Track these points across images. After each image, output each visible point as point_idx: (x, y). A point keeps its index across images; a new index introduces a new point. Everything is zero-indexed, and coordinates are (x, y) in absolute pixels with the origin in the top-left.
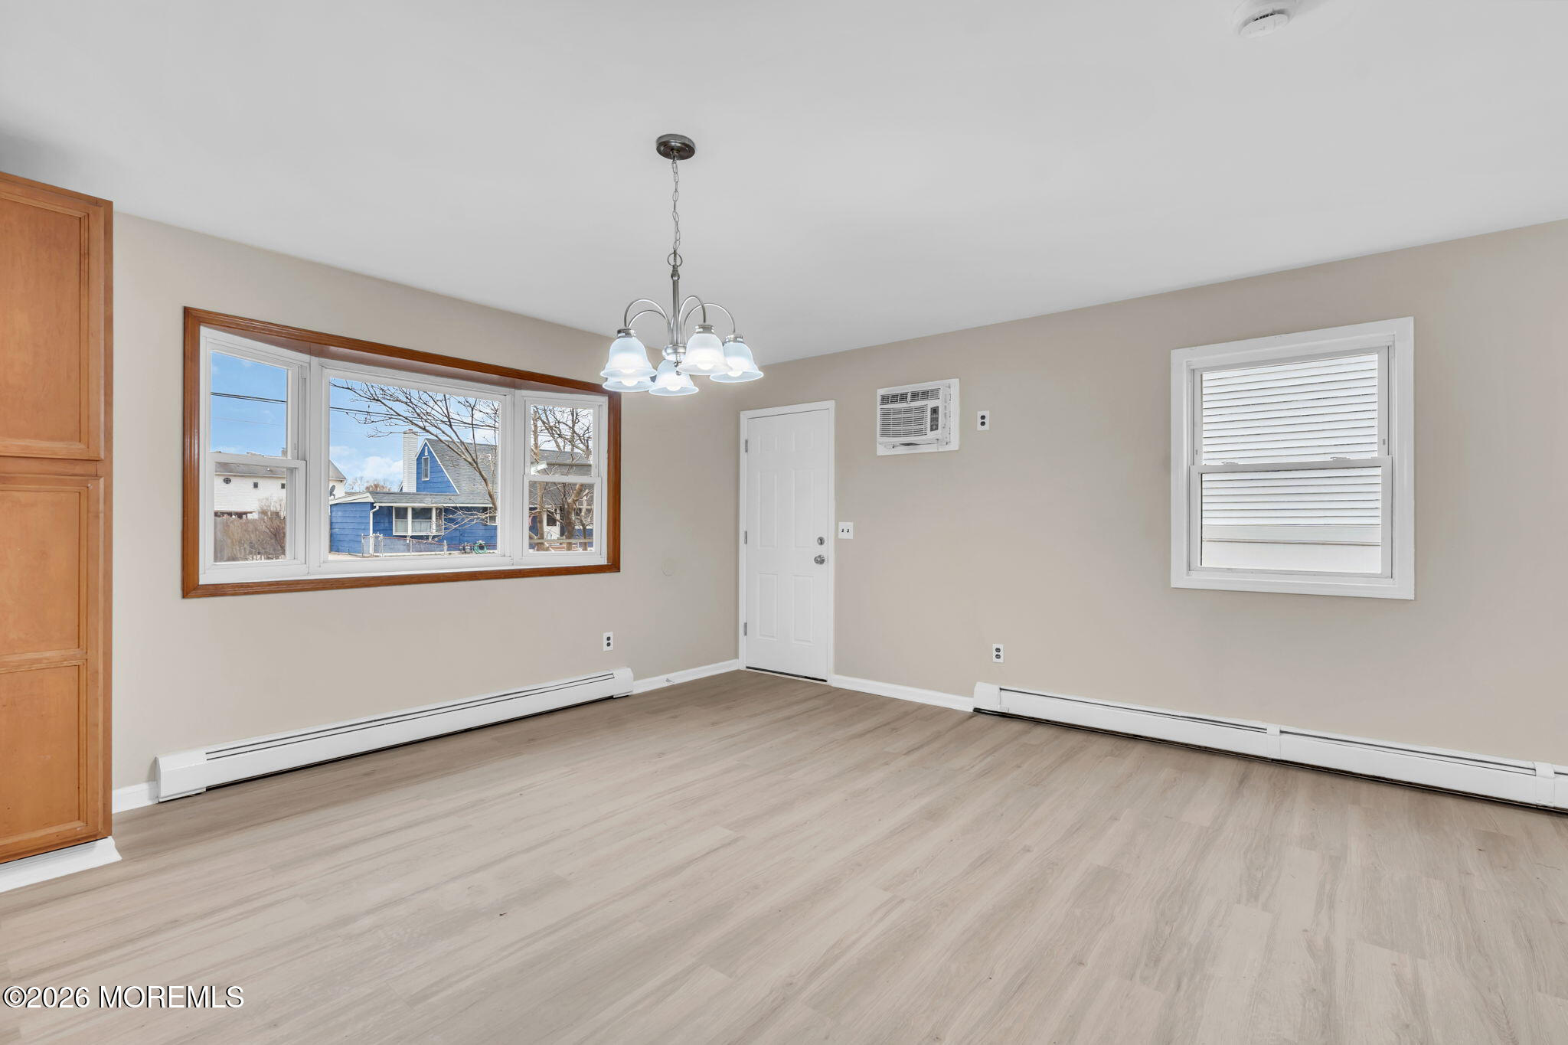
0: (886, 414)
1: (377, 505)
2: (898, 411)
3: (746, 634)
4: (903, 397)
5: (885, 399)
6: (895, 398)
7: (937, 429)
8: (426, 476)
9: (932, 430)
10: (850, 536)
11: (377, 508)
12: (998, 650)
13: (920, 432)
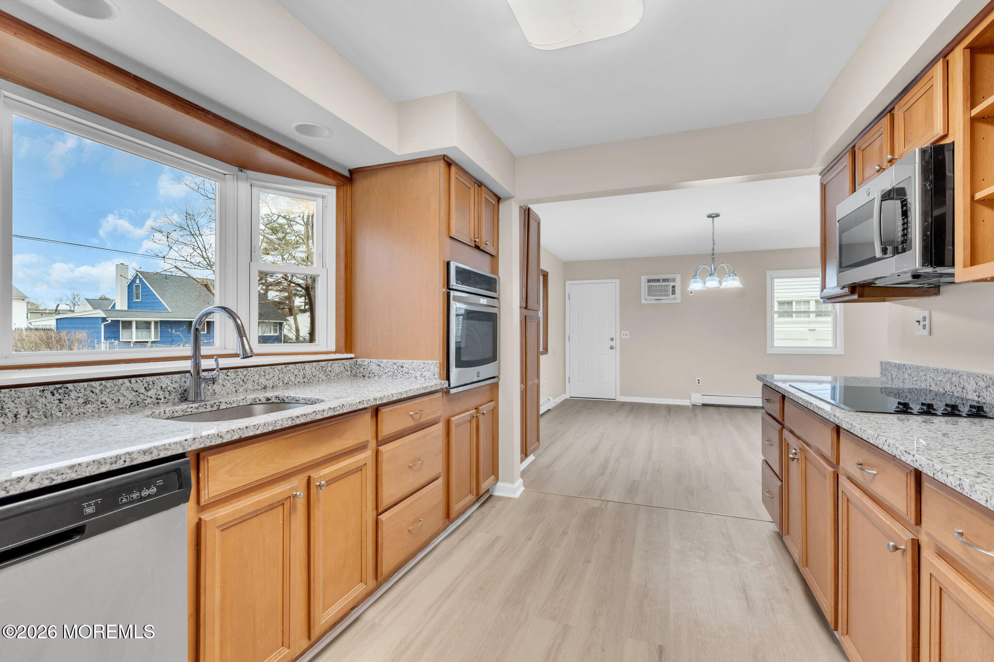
0: (649, 287)
1: (109, 320)
2: (656, 286)
3: (569, 382)
4: (658, 280)
5: (649, 281)
6: (654, 281)
7: (675, 294)
8: (138, 298)
9: (672, 294)
10: (628, 337)
11: (110, 321)
12: (699, 380)
13: (667, 295)
